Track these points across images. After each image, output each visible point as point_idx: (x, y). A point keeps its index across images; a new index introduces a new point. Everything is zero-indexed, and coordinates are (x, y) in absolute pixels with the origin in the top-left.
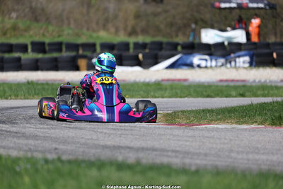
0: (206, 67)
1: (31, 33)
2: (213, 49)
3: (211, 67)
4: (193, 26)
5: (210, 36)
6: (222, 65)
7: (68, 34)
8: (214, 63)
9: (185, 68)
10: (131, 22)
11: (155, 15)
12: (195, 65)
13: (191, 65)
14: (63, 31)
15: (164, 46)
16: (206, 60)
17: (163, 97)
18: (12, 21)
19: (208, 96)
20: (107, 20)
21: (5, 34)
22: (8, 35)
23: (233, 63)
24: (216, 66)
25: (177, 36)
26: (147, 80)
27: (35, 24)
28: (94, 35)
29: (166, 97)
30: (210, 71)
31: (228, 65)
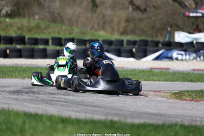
0: (182, 60)
1: (50, 30)
2: (185, 47)
3: (186, 60)
4: (169, 29)
5: (181, 37)
6: (194, 59)
7: (77, 33)
8: (188, 57)
9: (167, 60)
10: (123, 25)
11: (141, 20)
12: (174, 58)
13: (171, 58)
14: (73, 30)
15: (149, 43)
16: (182, 55)
17: (159, 81)
18: (36, 21)
19: (192, 81)
20: (105, 23)
21: (30, 31)
22: (33, 32)
23: (202, 58)
24: (189, 59)
25: (157, 36)
26: (140, 68)
27: (53, 24)
28: (96, 33)
29: (162, 81)
30: (185, 63)
31: (198, 59)
